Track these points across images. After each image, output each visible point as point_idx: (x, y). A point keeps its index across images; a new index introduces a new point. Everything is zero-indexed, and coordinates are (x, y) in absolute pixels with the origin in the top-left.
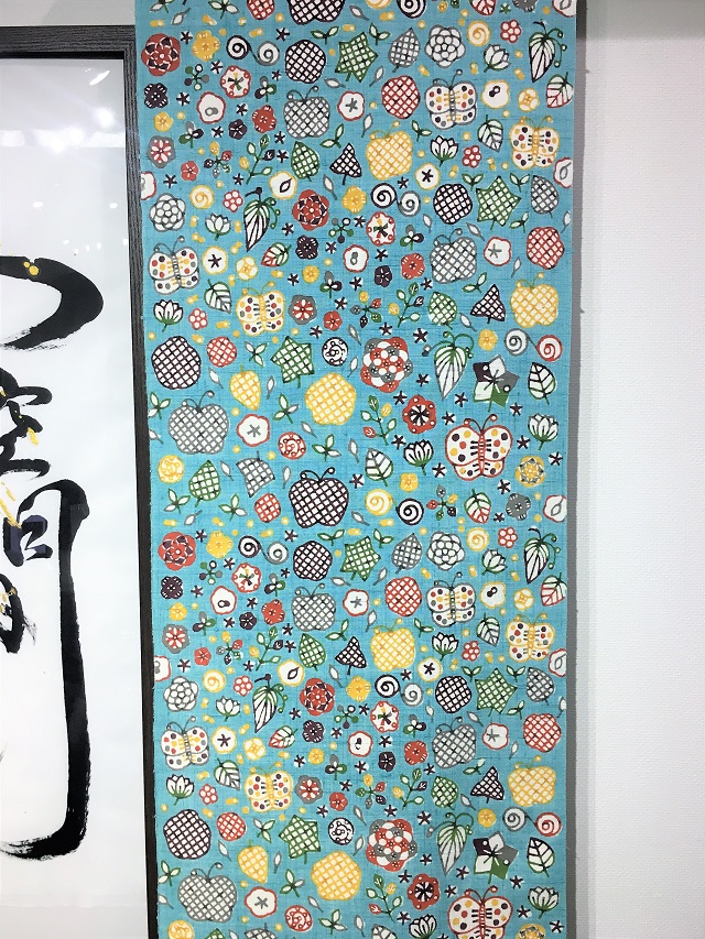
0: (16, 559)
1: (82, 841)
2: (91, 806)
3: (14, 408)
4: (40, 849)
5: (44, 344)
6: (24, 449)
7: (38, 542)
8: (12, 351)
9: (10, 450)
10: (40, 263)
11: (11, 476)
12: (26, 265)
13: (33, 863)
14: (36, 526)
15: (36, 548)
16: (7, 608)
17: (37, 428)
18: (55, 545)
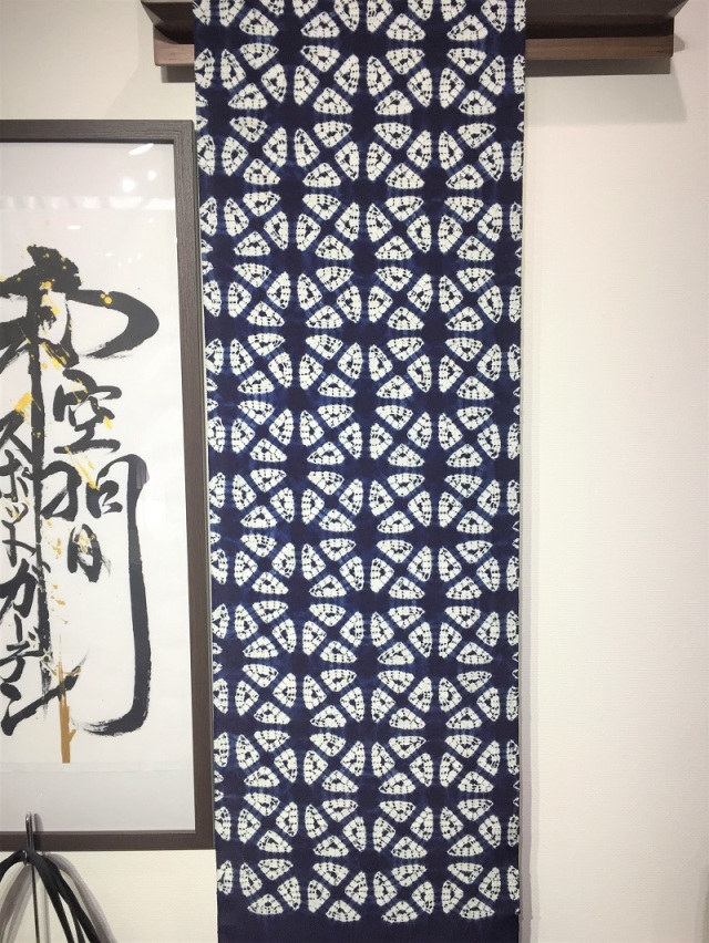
0: (96, 513)
1: (146, 722)
2: (152, 695)
3: (94, 402)
4: (114, 728)
5: (116, 354)
6: (101, 432)
7: (112, 500)
8: (93, 360)
9: (91, 432)
10: (113, 295)
11: (92, 452)
12: (103, 296)
13: (109, 738)
14: (111, 488)
15: (111, 505)
16: (89, 549)
17: (111, 416)
18: (124, 503)
